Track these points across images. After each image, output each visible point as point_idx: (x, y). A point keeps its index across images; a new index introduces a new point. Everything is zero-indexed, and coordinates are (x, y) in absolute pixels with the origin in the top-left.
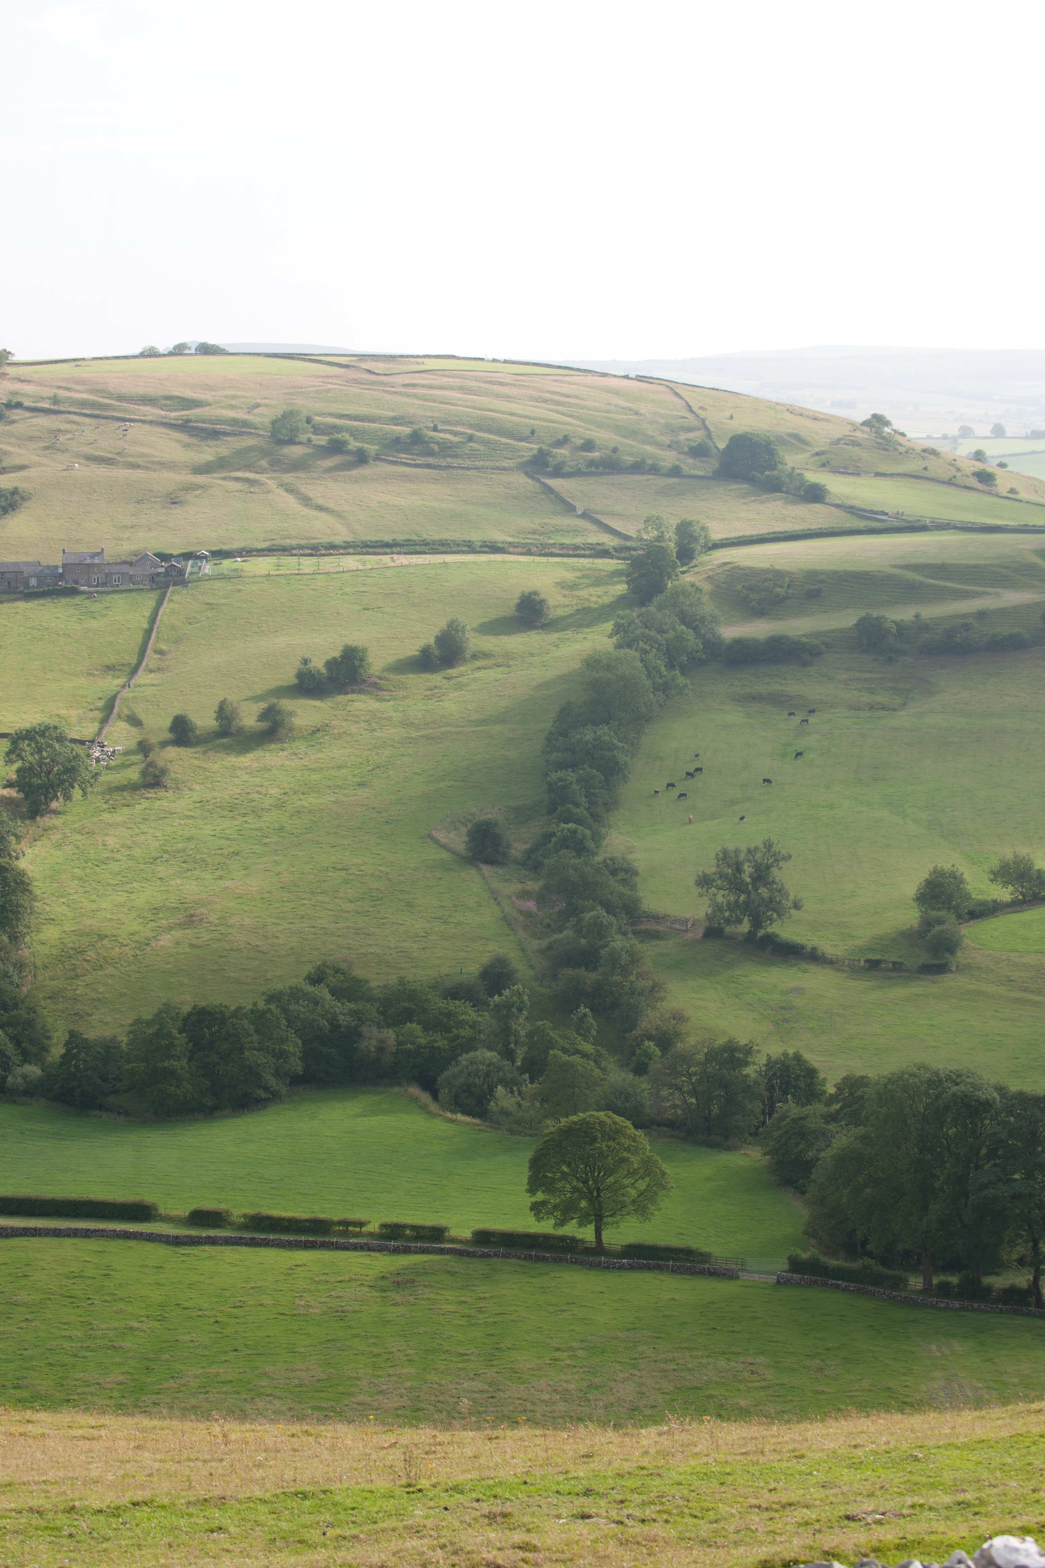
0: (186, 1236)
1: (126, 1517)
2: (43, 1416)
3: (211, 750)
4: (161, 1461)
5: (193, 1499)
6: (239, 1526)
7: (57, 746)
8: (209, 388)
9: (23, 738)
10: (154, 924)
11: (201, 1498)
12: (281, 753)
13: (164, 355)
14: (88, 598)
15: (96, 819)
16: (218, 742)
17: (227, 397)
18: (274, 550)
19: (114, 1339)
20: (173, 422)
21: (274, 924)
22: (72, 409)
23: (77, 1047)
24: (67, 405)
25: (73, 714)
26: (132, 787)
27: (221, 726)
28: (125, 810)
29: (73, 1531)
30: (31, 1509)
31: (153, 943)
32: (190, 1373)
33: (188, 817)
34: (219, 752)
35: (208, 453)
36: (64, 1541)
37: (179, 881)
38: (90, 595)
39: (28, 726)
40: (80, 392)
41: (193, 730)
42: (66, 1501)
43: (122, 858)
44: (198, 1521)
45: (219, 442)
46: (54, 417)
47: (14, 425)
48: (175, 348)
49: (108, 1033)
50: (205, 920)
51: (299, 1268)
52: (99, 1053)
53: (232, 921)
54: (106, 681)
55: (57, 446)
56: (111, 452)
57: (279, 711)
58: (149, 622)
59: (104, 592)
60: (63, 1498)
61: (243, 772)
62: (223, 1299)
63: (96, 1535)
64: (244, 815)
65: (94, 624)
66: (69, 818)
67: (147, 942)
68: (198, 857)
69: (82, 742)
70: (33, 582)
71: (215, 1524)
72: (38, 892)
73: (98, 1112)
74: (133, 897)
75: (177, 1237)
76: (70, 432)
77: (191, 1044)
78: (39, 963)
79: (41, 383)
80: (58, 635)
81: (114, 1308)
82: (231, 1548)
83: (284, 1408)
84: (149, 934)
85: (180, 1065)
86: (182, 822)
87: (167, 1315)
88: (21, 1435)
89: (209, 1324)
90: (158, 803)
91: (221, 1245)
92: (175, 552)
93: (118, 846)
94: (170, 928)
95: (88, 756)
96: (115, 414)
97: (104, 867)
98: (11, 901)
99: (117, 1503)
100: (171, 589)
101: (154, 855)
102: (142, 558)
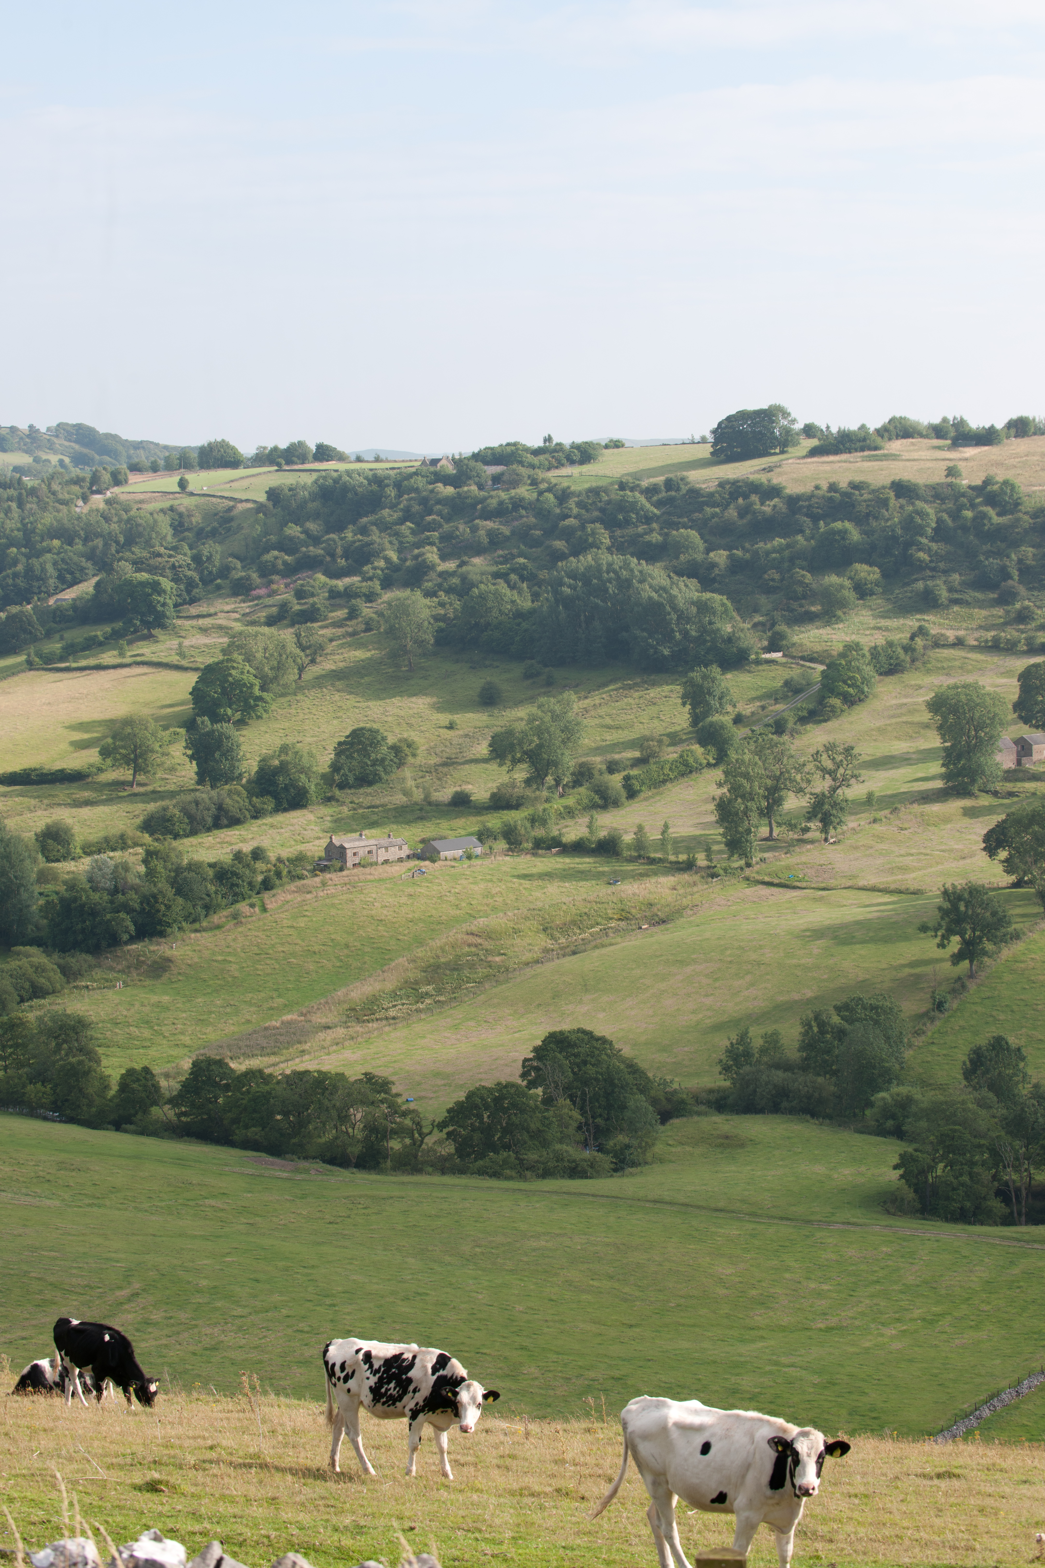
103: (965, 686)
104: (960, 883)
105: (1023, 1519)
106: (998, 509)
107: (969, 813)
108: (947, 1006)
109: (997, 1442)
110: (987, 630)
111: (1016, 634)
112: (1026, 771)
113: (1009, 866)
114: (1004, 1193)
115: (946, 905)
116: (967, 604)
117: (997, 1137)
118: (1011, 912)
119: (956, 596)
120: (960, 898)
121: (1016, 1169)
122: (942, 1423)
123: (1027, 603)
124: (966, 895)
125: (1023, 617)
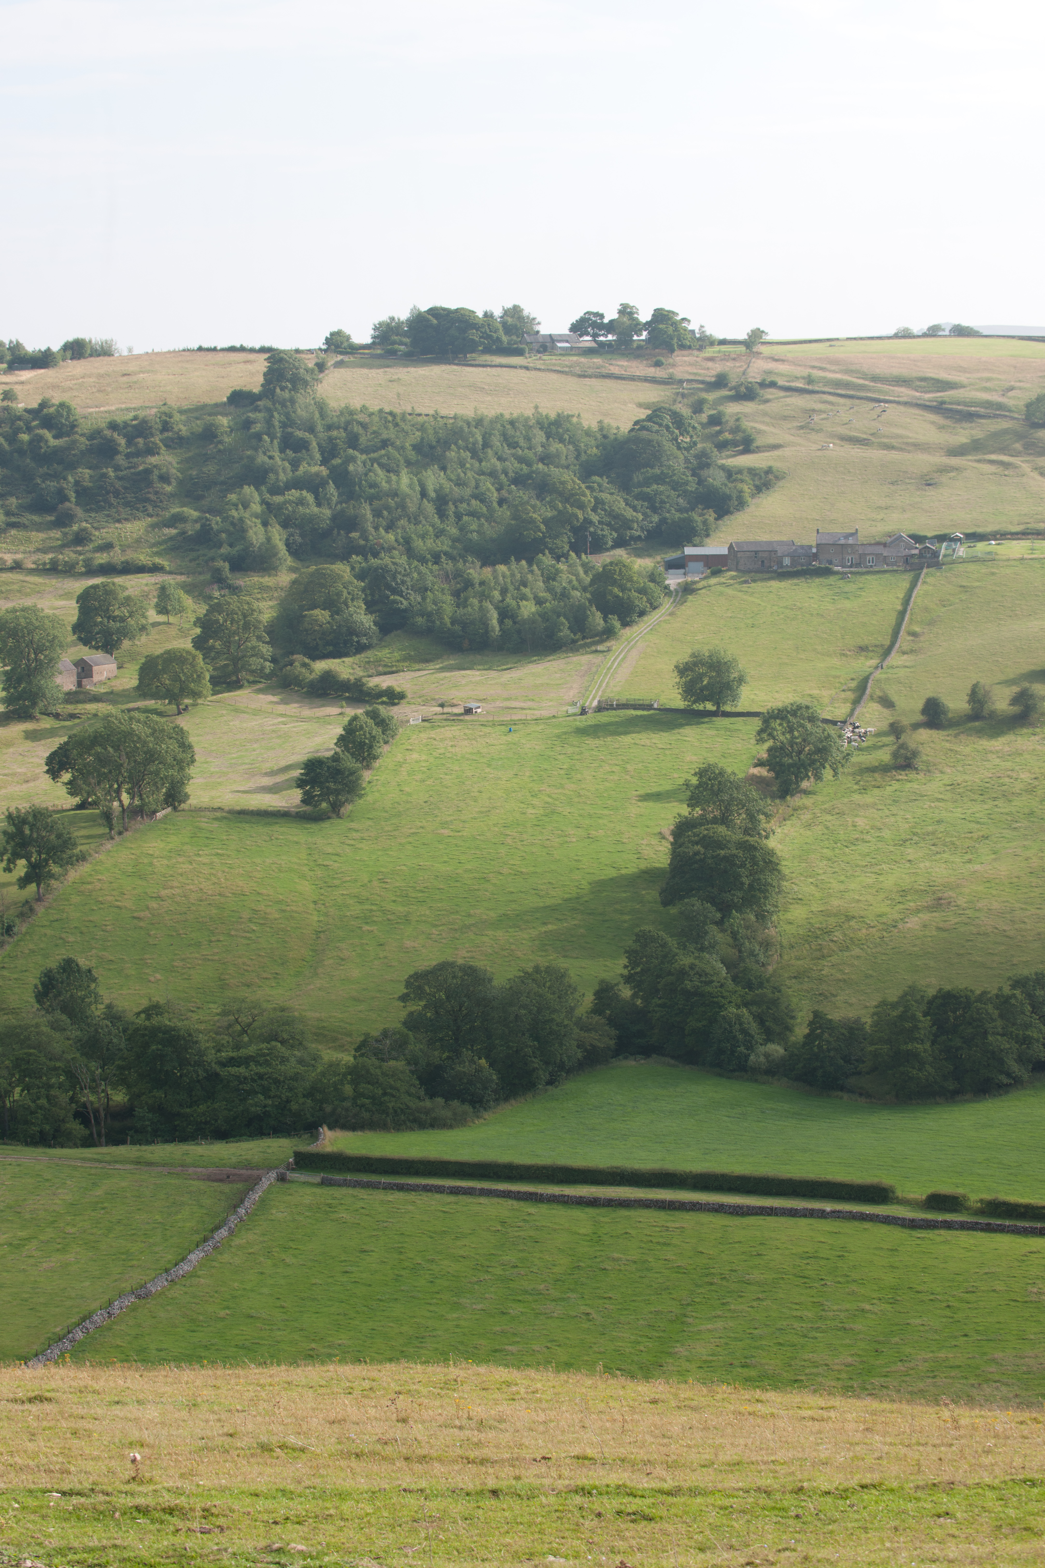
0: (922, 1220)
1: (854, 1499)
2: (771, 1395)
3: (962, 733)
4: (891, 1444)
5: (921, 1483)
6: (966, 1512)
7: (809, 726)
8: (962, 370)
9: (775, 717)
10: (901, 906)
11: (930, 1482)
12: (1033, 738)
13: (919, 337)
14: (842, 579)
15: (846, 800)
16: (970, 725)
17: (981, 379)
18: (1028, 534)
19: (845, 1320)
20: (928, 403)
21: (1022, 909)
22: (826, 389)
23: (820, 1028)
24: (821, 385)
25: (826, 694)
26: (884, 769)
27: (973, 709)
28: (876, 791)
29: (800, 1511)
30: (759, 1488)
31: (900, 926)
32: (919, 1357)
33: (939, 800)
34: (971, 736)
35: (963, 435)
36: (791, 1522)
37: (928, 864)
38: (843, 576)
39: (780, 705)
40: (834, 372)
41: (945, 713)
42: (794, 1481)
43: (871, 839)
44: (925, 1505)
45: (973, 425)
46: (808, 397)
47: (768, 405)
48: (929, 329)
49: (852, 1014)
50: (953, 904)
51: (1032, 1255)
52: (843, 1034)
53: (979, 905)
54: (859, 662)
55: (811, 426)
56: (865, 433)
57: (1032, 696)
58: (902, 604)
59: (858, 573)
60: (791, 1478)
61: (994, 756)
62: (955, 1284)
63: (823, 1516)
64: (995, 799)
65: (848, 604)
66: (819, 798)
67: (894, 924)
68: (948, 840)
69: (834, 723)
70: (787, 561)
71: (942, 1509)
72: (786, 871)
73: (840, 1093)
74: (881, 878)
75: (913, 1220)
76: (824, 412)
77: (935, 1028)
78: (785, 942)
79: (794, 362)
80: (812, 615)
81: (847, 1290)
82: (957, 1533)
83: (1011, 1395)
84: (897, 916)
85: (923, 1048)
86: (933, 805)
87: (899, 1298)
88: (750, 1414)
89: (940, 1309)
90: (909, 785)
91: (957, 1229)
92: (930, 534)
93: (867, 827)
94: (918, 911)
95: (840, 736)
96: (869, 395)
97: (853, 848)
98: (759, 879)
99: (846, 1485)
100: (925, 570)
101: (903, 837)
102: (897, 539)
103: (24, 610)
104: (24, 806)
105: (117, 1440)
106: (54, 432)
107: (32, 736)
108: (16, 929)
109: (88, 1364)
110: (45, 553)
111: (73, 556)
112: (87, 693)
113: (73, 788)
114: (83, 1115)
115: (11, 829)
116: (25, 527)
117: (73, 1059)
118: (76, 834)
119: (13, 519)
120: (24, 821)
121: (94, 1090)
122: (36, 1348)
123: (84, 524)
124: (30, 819)
125: (80, 539)
